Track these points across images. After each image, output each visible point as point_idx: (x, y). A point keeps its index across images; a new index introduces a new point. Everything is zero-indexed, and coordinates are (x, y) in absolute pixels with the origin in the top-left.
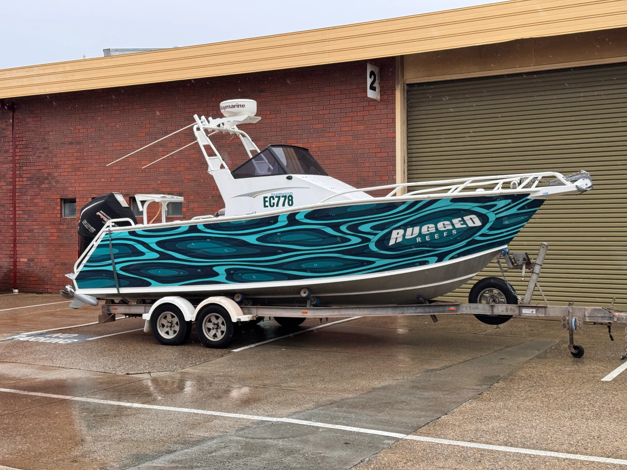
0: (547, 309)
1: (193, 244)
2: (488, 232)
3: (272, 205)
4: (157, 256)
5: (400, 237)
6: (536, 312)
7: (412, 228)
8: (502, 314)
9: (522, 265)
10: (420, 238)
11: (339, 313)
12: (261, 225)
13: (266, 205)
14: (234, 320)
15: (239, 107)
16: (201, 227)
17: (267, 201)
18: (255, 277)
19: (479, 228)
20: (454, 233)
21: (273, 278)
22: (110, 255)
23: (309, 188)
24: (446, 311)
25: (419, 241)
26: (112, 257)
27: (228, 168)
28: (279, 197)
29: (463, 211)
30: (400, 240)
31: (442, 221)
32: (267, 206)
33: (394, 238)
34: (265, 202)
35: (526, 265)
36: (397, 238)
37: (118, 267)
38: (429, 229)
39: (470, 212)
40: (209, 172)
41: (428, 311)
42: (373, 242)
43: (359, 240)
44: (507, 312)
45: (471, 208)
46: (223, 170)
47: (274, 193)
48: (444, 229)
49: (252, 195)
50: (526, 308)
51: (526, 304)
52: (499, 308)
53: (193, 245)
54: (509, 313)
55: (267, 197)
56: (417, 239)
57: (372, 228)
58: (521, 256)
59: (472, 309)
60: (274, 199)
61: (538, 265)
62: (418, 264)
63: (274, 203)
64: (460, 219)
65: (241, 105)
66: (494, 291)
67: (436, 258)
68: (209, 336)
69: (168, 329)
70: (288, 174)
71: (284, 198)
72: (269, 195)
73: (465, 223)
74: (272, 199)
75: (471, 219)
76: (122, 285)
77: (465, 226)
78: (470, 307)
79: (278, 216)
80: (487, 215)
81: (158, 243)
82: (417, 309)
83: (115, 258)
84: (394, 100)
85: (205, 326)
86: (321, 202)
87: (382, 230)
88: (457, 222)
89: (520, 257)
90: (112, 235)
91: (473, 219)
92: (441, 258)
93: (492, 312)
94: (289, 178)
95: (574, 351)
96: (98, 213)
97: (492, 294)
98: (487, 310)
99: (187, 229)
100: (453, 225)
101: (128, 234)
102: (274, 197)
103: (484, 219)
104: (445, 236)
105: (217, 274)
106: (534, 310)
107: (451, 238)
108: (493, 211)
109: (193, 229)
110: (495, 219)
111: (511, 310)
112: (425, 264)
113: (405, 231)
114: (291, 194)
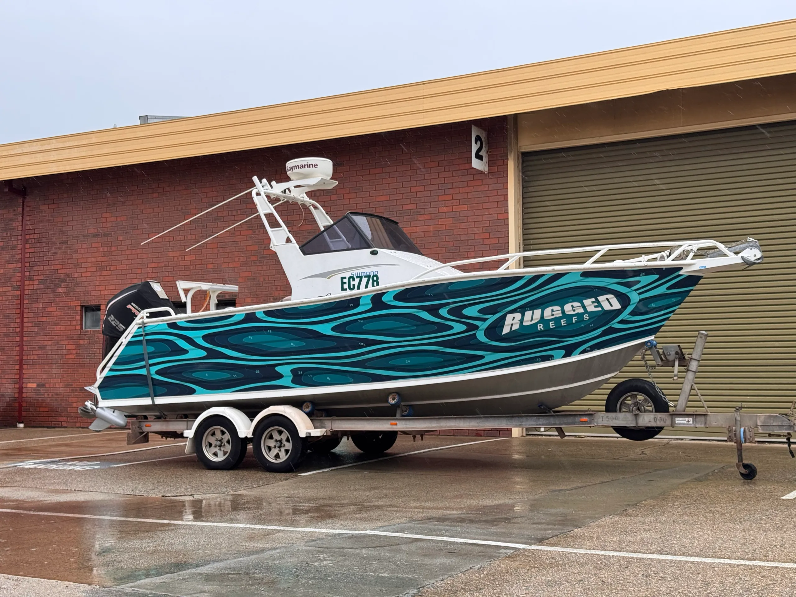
0: (708, 418)
1: (250, 337)
2: (629, 318)
3: (352, 287)
4: (204, 353)
5: (516, 323)
6: (693, 421)
7: (531, 312)
8: (649, 425)
9: (674, 361)
10: (542, 325)
11: (438, 425)
12: (337, 310)
13: (344, 288)
14: (302, 434)
15: (310, 167)
16: (261, 315)
17: (345, 283)
18: (329, 379)
19: (618, 312)
20: (586, 318)
21: (353, 380)
22: (143, 354)
23: (399, 265)
24: (576, 422)
25: (540, 328)
26: (146, 357)
27: (296, 242)
28: (361, 278)
29: (598, 289)
30: (516, 327)
31: (570, 302)
32: (346, 290)
33: (508, 325)
34: (343, 283)
35: (679, 361)
36: (512, 325)
37: (153, 369)
38: (553, 313)
39: (605, 291)
40: (271, 247)
41: (553, 422)
42: (482, 330)
43: (464, 328)
44: (656, 422)
45: (607, 285)
46: (289, 245)
47: (354, 272)
48: (572, 313)
49: (326, 275)
50: (680, 416)
51: (681, 412)
52: (645, 418)
53: (250, 339)
54: (659, 424)
55: (345, 278)
56: (538, 325)
57: (480, 311)
58: (673, 350)
59: (610, 420)
60: (354, 280)
61: (694, 361)
62: (540, 359)
63: (354, 285)
64: (593, 300)
65: (312, 165)
66: (638, 396)
67: (563, 352)
68: (270, 457)
69: (217, 449)
70: (372, 248)
71: (367, 279)
72: (348, 275)
73: (599, 305)
74: (351, 279)
75: (607, 299)
76: (157, 394)
77: (599, 309)
78: (607, 417)
79: (360, 298)
80: (628, 294)
81: (205, 338)
82: (539, 419)
83: (150, 358)
84: (505, 172)
85: (265, 443)
86: (415, 279)
87: (494, 314)
88: (588, 302)
89: (671, 351)
90: (146, 329)
91: (610, 300)
92: (569, 351)
93: (637, 423)
94: (374, 253)
95: (743, 471)
96: (129, 306)
97: (635, 401)
98: (629, 421)
99: (242, 317)
100: (584, 307)
101: (167, 327)
102: (355, 277)
103: (624, 300)
104: (574, 322)
105: (280, 376)
106: (691, 419)
107: (582, 325)
108: (636, 290)
109: (250, 317)
110: (638, 300)
111: (661, 419)
112: (549, 360)
113: (523, 315)
114: (376, 273)
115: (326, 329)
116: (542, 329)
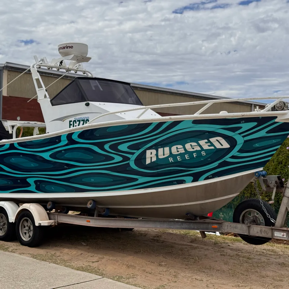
1: (13, 159)
2: (239, 154)
5: (153, 157)
6: (286, 236)
7: (163, 148)
8: (257, 235)
9: (273, 188)
10: (172, 159)
12: (51, 144)
14: (37, 224)
16: (16, 146)
17: (71, 125)
18: (53, 189)
19: (228, 151)
20: (204, 154)
21: (65, 190)
23: (101, 113)
24: (209, 228)
25: (171, 161)
27: (49, 97)
28: (79, 121)
29: (208, 133)
30: (154, 159)
31: (188, 142)
33: (149, 158)
34: (70, 125)
35: (277, 188)
36: (151, 158)
38: (178, 150)
39: (215, 134)
40: (38, 101)
42: (132, 161)
43: (121, 159)
44: (261, 233)
45: (215, 130)
46: (45, 99)
47: (76, 117)
48: (192, 150)
49: (62, 119)
50: (277, 231)
51: (278, 228)
52: (255, 230)
53: (13, 160)
54: (263, 235)
55: (71, 121)
56: (169, 158)
57: (129, 147)
58: (273, 179)
59: (232, 228)
61: (288, 189)
62: (175, 183)
64: (206, 141)
67: (192, 178)
68: (23, 238)
70: (87, 101)
71: (83, 122)
72: (73, 119)
73: (212, 145)
74: (75, 122)
75: (218, 141)
77: (213, 148)
78: (230, 226)
79: (61, 136)
80: (234, 137)
82: (183, 224)
87: (138, 149)
89: (272, 180)
91: (220, 141)
92: (196, 177)
93: (249, 232)
94: (87, 105)
98: (244, 230)
99: (8, 146)
100: (200, 146)
102: (77, 121)
103: (232, 142)
104: (195, 157)
105: (29, 185)
106: (285, 234)
107: (202, 159)
108: (240, 134)
109: (12, 146)
110: (243, 142)
111: (265, 232)
112: (182, 183)
113: (157, 151)
114: (88, 118)
115: (46, 156)
116: (173, 161)
